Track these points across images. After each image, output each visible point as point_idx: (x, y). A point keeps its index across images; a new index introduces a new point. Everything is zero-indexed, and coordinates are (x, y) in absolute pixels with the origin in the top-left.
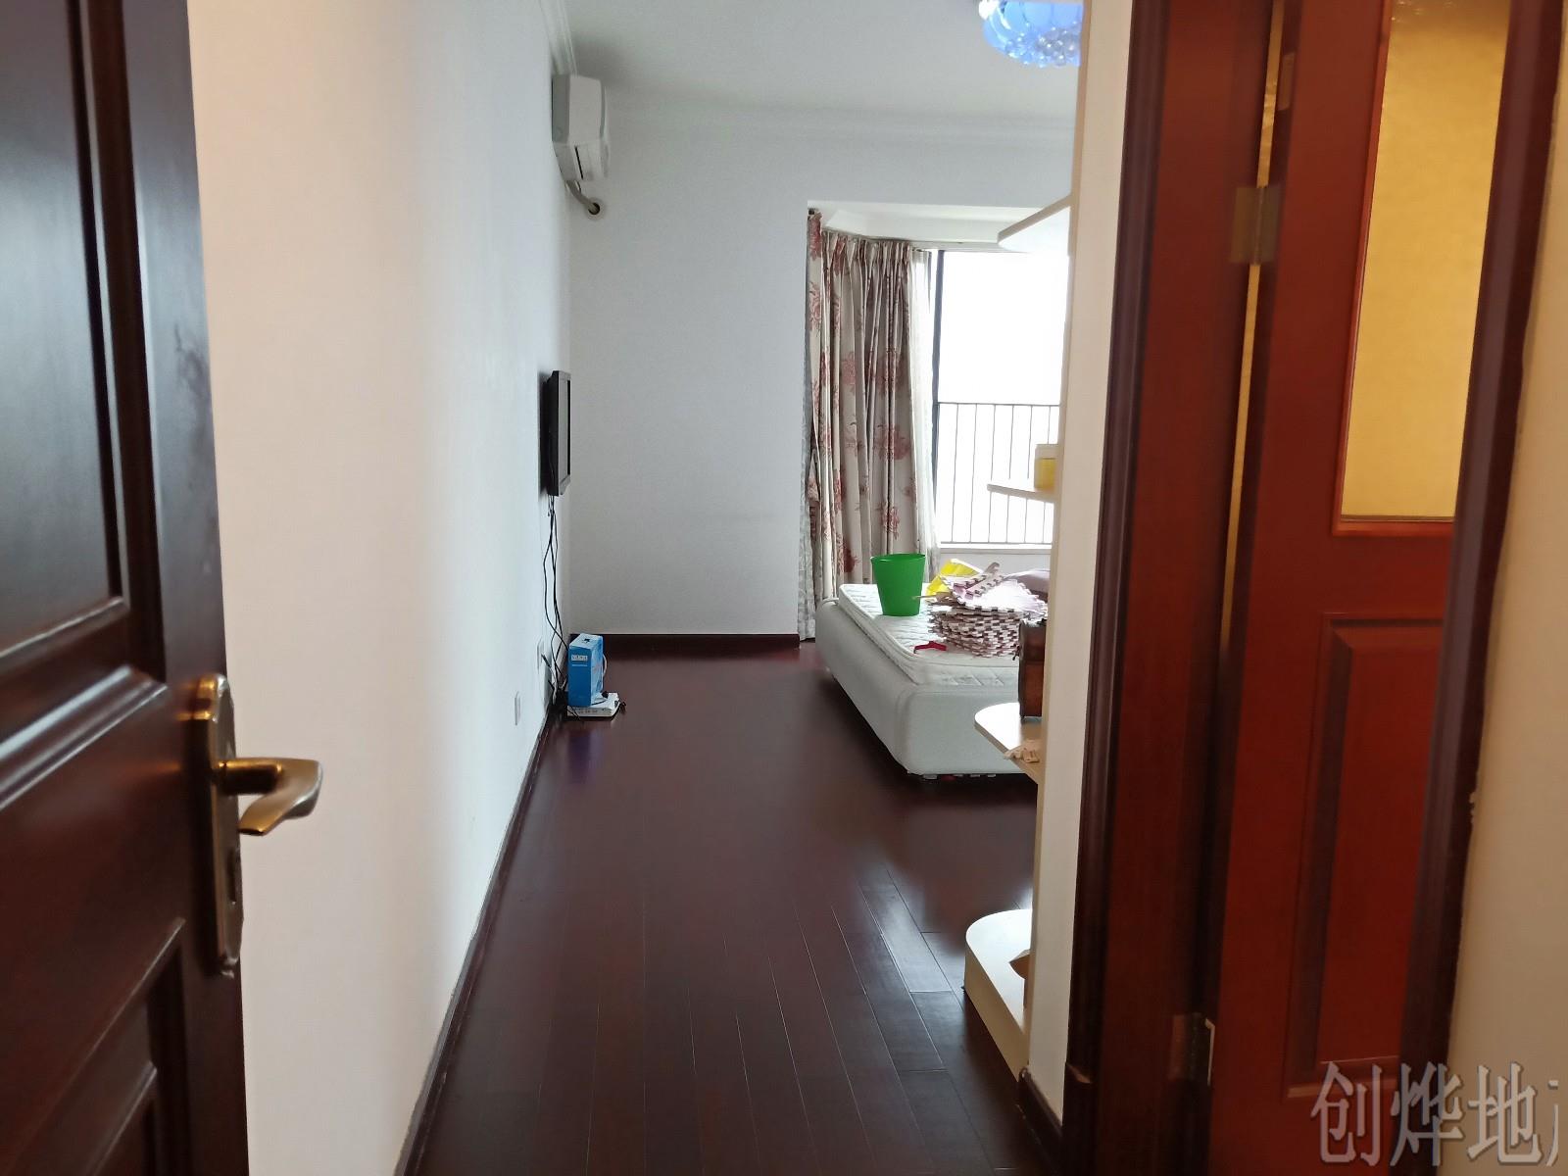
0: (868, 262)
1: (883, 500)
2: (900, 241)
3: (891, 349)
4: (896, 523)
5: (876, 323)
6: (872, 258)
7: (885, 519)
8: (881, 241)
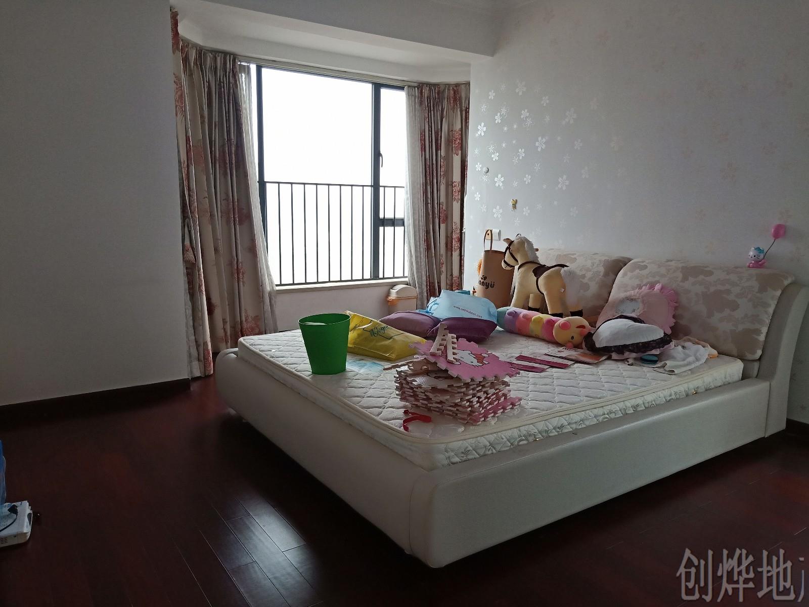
0: (205, 68)
1: (232, 257)
2: (230, 54)
3: (229, 139)
4: (243, 274)
5: (216, 118)
6: (208, 66)
7: (235, 272)
8: (215, 52)
